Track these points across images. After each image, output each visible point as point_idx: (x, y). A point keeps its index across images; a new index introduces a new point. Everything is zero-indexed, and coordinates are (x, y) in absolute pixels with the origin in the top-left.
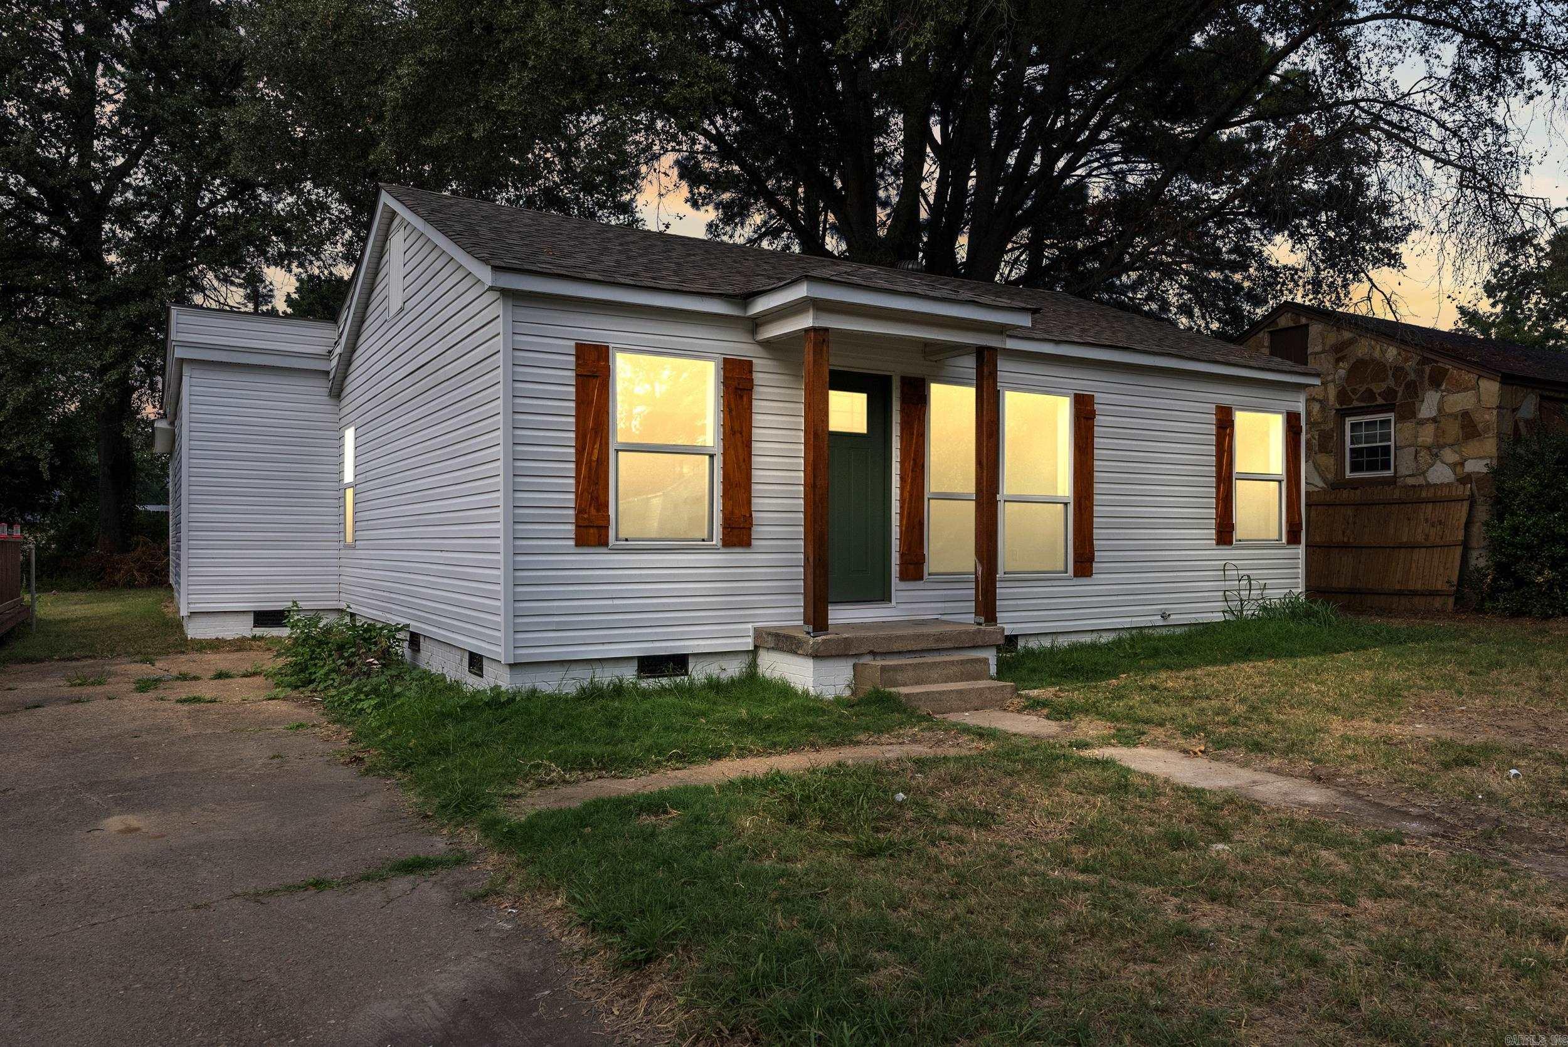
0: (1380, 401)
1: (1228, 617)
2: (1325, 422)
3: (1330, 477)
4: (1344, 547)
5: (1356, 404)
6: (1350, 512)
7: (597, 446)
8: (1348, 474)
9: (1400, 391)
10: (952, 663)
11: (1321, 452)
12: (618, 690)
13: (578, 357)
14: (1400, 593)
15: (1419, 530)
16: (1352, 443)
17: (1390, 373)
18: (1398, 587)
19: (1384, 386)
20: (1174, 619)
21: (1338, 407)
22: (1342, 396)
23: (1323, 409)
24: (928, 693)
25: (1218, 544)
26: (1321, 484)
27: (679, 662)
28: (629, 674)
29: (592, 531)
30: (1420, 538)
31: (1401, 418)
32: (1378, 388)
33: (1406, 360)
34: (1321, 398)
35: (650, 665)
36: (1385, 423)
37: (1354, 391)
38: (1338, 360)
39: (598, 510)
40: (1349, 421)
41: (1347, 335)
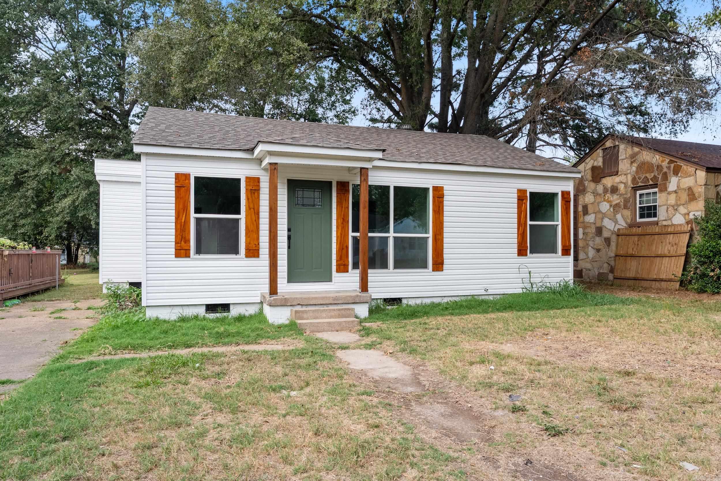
0: (651, 183)
1: (524, 290)
2: (626, 194)
3: (629, 221)
4: (632, 256)
5: (640, 184)
6: (636, 238)
7: (184, 216)
8: (638, 220)
9: (660, 177)
10: (334, 310)
11: (624, 208)
12: (196, 317)
13: (176, 179)
14: (655, 280)
15: (666, 248)
16: (640, 204)
17: (656, 168)
18: (655, 277)
19: (653, 175)
20: (490, 292)
21: (632, 186)
22: (634, 180)
23: (626, 187)
24: (311, 323)
25: (518, 255)
26: (625, 225)
27: (226, 307)
28: (202, 311)
29: (182, 251)
30: (666, 252)
31: (661, 191)
32: (650, 176)
33: (662, 161)
34: (624, 181)
35: (211, 308)
36: (655, 193)
37: (639, 178)
38: (632, 163)
39: (185, 243)
40: (638, 193)
41: (636, 149)
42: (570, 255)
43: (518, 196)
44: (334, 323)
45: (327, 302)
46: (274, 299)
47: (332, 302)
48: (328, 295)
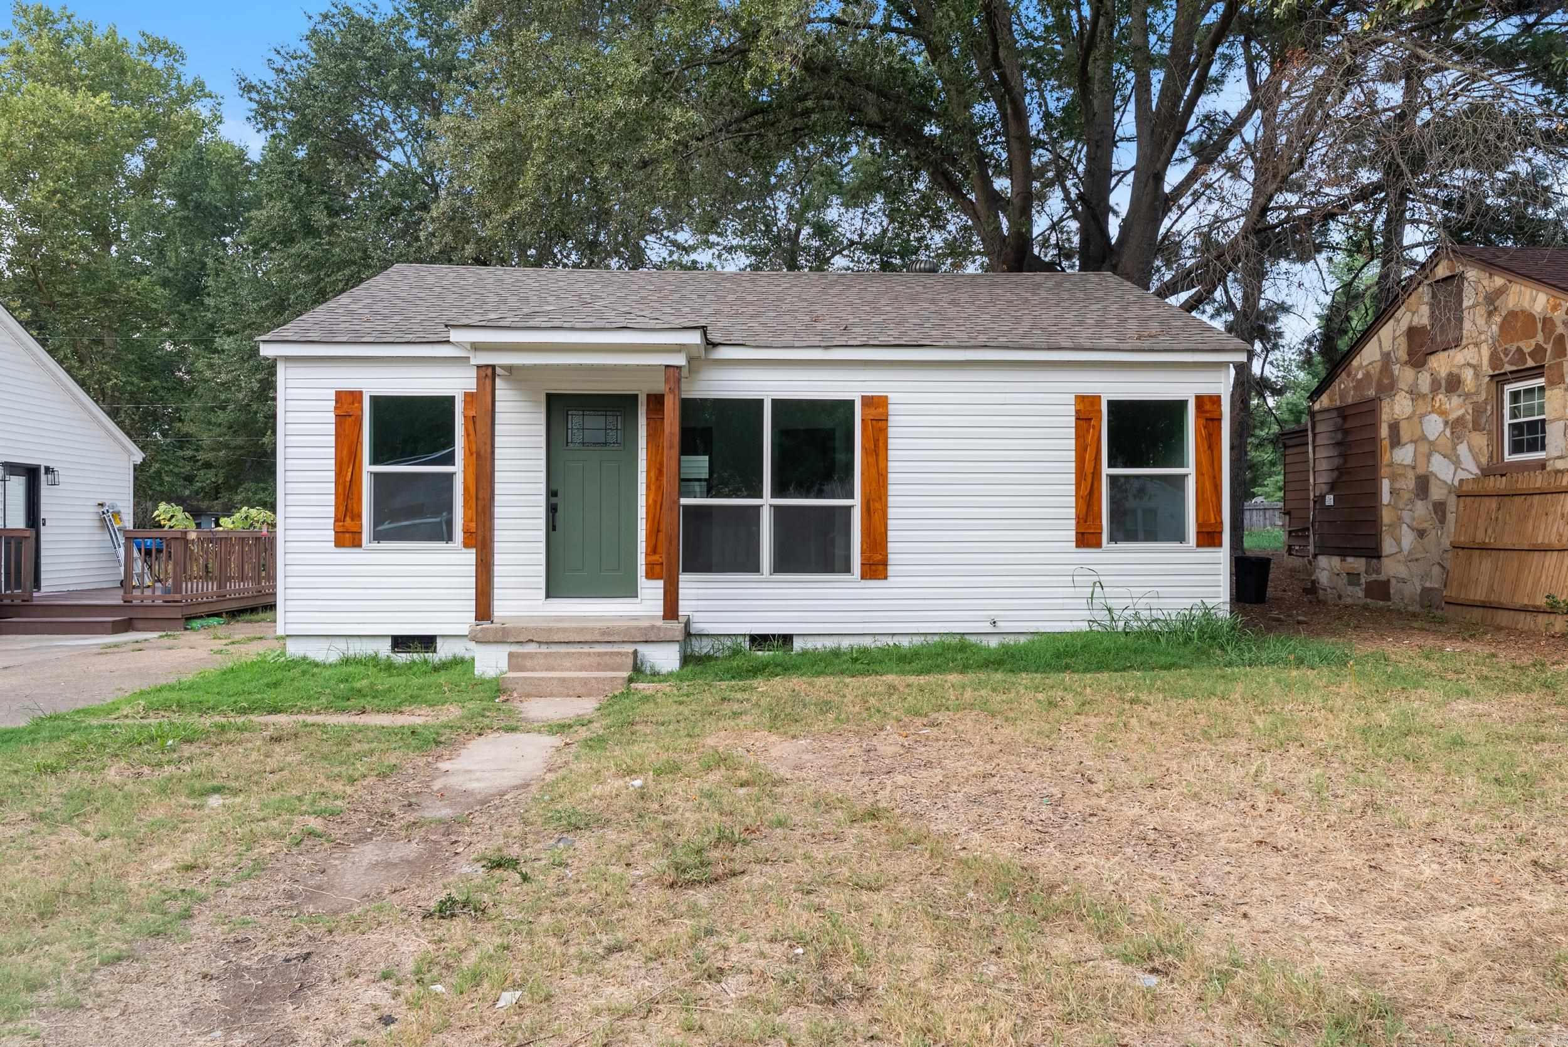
0: (1530, 363)
1: (1095, 627)
2: (1477, 393)
3: (1484, 460)
4: (1484, 548)
5: (1508, 368)
6: (1493, 503)
7: (350, 470)
8: (1508, 458)
9: (1549, 347)
10: (589, 654)
11: (1475, 430)
12: (374, 660)
13: (337, 402)
14: (1524, 610)
15: (1555, 529)
16: (1514, 415)
17: (1540, 326)
18: (1526, 602)
19: (1533, 342)
20: (1003, 626)
21: (1491, 373)
22: (1495, 359)
23: (1477, 375)
25: (1078, 546)
26: (1476, 471)
27: (428, 642)
28: (384, 649)
29: (347, 535)
30: (1554, 539)
31: (1552, 383)
32: (1528, 346)
33: (1555, 308)
34: (1474, 362)
35: (400, 642)
36: (1542, 389)
37: (1506, 352)
38: (1490, 314)
39: (352, 520)
40: (1509, 388)
41: (1499, 281)
42: (1220, 545)
43: (1077, 412)
44: (573, 679)
45: (588, 638)
46: (482, 630)
47: (599, 639)
48: (591, 625)
